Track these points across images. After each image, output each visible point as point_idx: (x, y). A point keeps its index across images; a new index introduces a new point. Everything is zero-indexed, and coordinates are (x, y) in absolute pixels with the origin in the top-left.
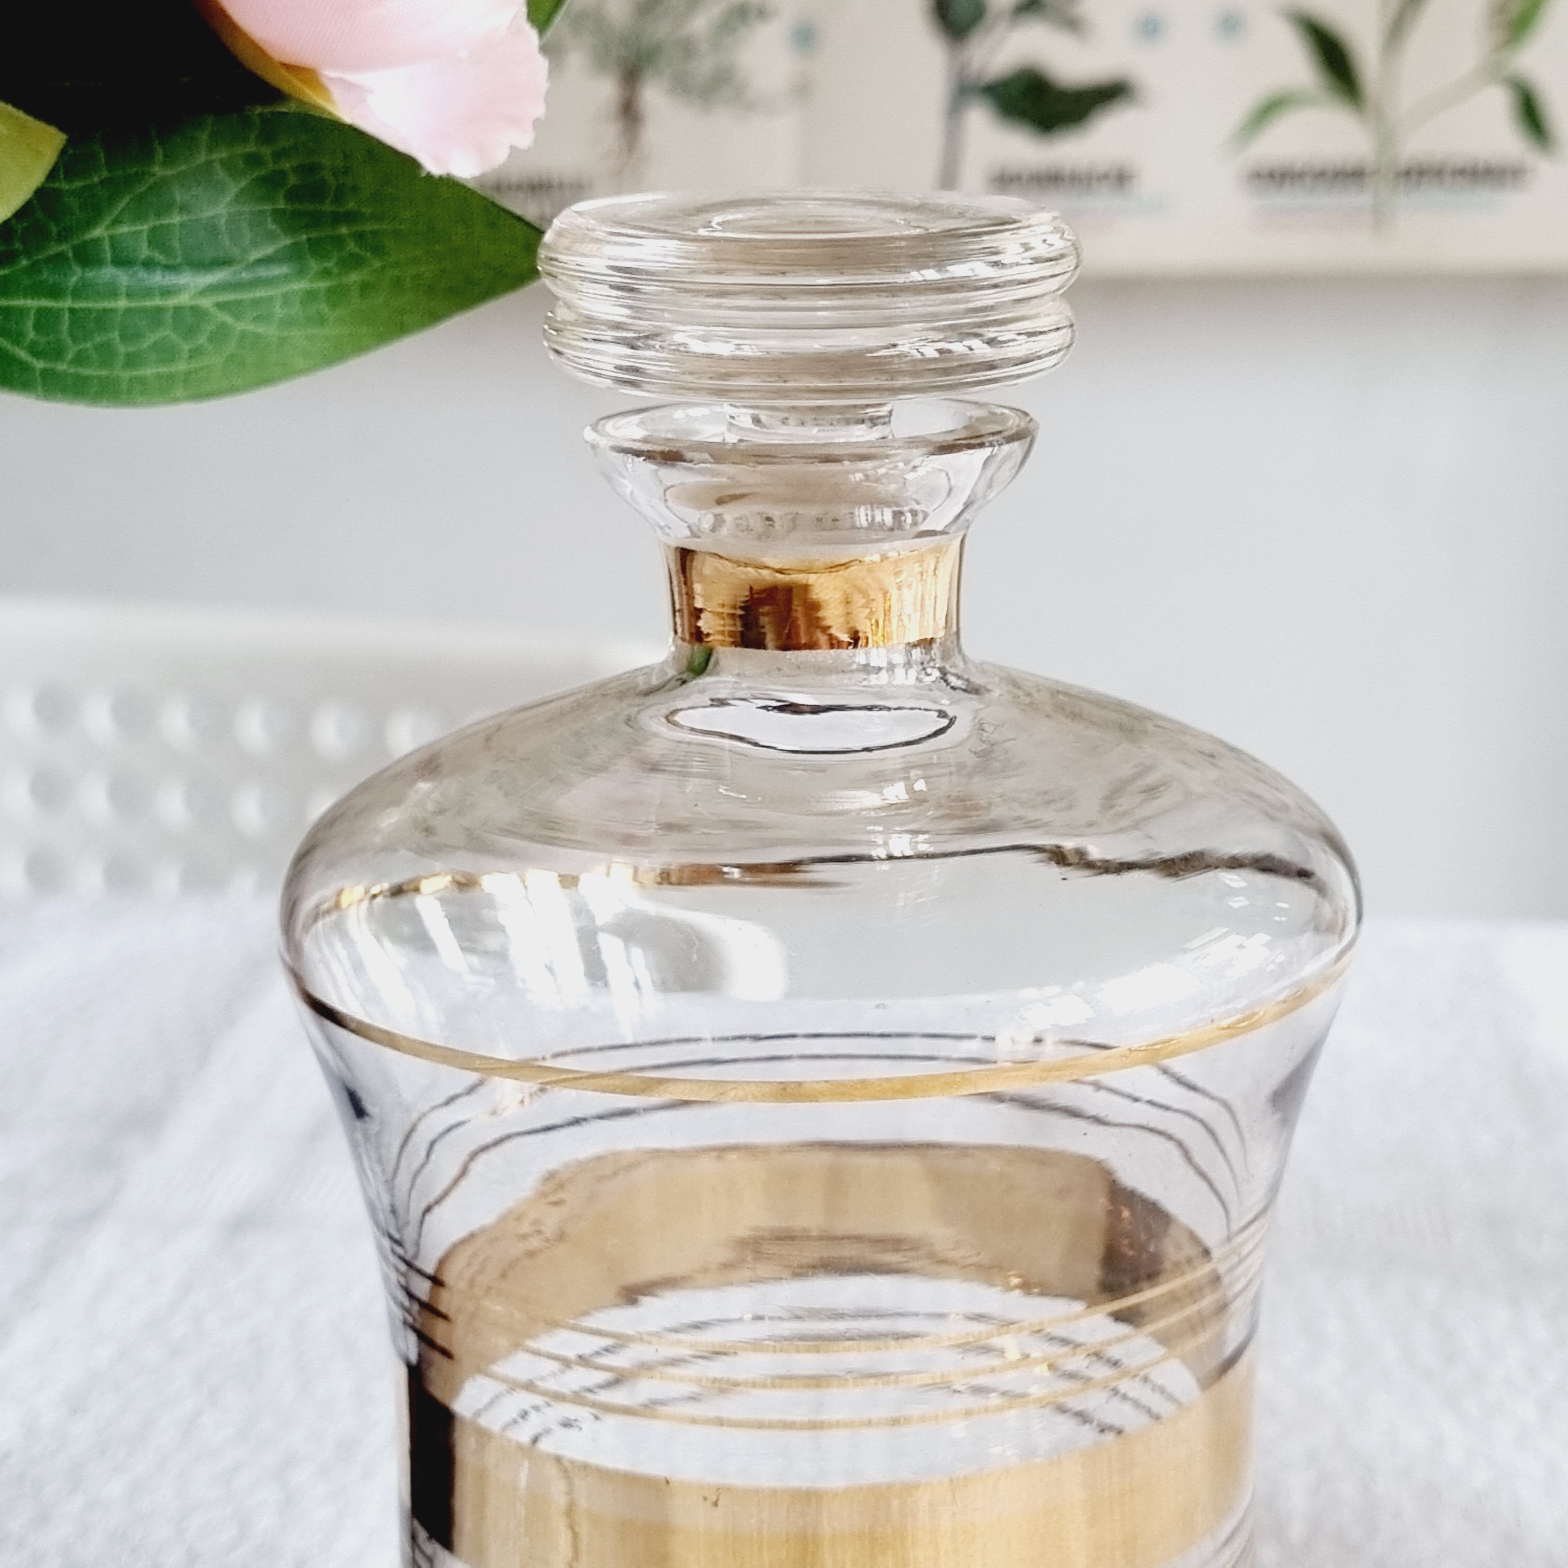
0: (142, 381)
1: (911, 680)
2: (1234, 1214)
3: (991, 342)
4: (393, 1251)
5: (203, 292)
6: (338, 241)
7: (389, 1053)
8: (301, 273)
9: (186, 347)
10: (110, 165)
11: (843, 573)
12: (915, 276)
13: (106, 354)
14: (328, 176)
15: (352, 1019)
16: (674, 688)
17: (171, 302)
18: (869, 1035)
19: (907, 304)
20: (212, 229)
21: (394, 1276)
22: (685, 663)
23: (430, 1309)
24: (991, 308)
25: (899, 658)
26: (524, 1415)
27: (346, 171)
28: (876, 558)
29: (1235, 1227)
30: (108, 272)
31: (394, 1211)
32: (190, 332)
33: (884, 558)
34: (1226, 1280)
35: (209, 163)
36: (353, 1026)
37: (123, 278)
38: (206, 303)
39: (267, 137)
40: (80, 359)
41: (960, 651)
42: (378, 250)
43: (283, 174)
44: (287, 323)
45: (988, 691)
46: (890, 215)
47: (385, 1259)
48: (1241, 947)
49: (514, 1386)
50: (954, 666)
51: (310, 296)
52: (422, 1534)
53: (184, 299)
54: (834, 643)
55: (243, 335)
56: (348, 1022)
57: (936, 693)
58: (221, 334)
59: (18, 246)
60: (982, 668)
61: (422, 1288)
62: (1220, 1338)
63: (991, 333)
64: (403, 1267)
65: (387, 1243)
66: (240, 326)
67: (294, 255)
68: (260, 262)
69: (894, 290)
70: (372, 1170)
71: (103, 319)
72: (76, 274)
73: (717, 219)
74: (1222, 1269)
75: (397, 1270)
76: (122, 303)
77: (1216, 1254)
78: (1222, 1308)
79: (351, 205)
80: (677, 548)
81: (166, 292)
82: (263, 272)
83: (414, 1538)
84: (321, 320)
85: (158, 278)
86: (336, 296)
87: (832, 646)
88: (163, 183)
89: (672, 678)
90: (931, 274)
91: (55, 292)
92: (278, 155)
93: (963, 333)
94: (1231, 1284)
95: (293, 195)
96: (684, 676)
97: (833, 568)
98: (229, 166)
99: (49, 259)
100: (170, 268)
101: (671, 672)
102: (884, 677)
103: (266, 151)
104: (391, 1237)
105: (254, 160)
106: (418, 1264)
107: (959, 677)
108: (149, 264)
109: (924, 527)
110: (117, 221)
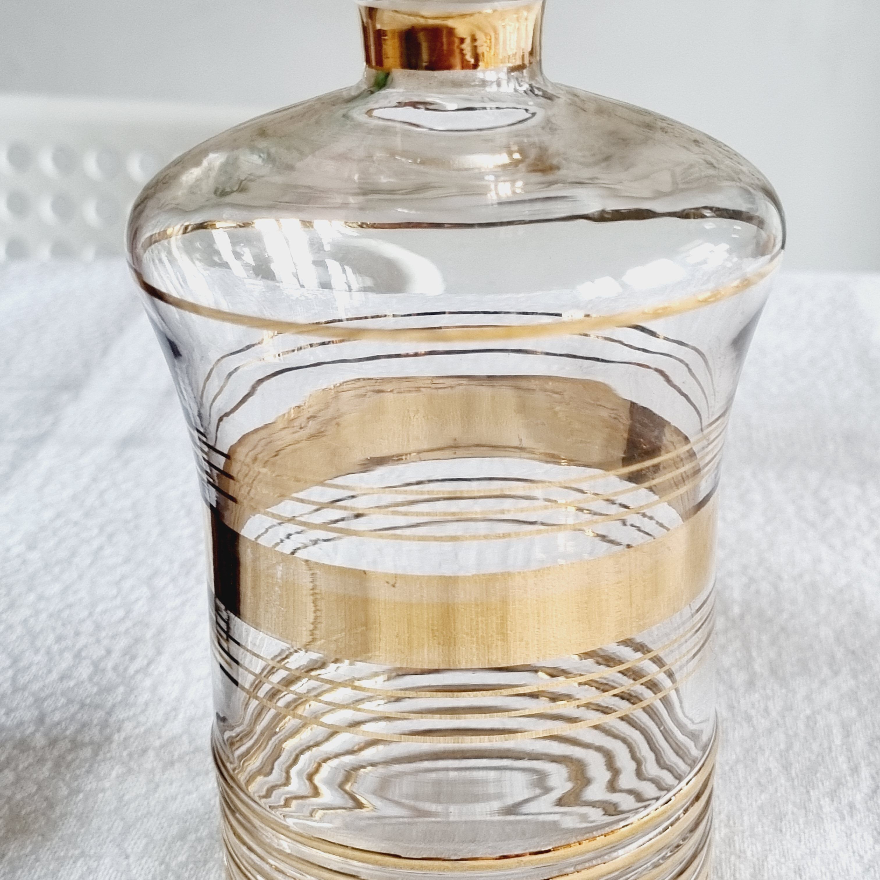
1: (511, 90)
2: (704, 416)
4: (200, 439)
7: (194, 316)
11: (468, 19)
15: (170, 296)
16: (367, 97)
21: (201, 454)
22: (373, 80)
23: (225, 474)
25: (503, 76)
26: (289, 536)
28: (489, 11)
29: (705, 423)
31: (200, 415)
33: (495, 11)
34: (698, 456)
36: (171, 300)
41: (541, 73)
45: (559, 98)
47: (195, 443)
48: (712, 251)
49: (283, 521)
50: (537, 82)
52: (222, 607)
54: (465, 65)
56: (167, 298)
57: (526, 98)
60: (555, 85)
61: (220, 461)
62: (696, 489)
64: (206, 449)
65: (196, 434)
70: (185, 389)
74: (695, 449)
75: (202, 451)
77: (692, 439)
78: (697, 472)
80: (366, 7)
83: (217, 609)
87: (463, 68)
89: (364, 90)
94: (703, 458)
96: (372, 89)
97: (463, 16)
101: (365, 87)
102: (493, 88)
104: (198, 431)
106: (218, 448)
107: (538, 89)
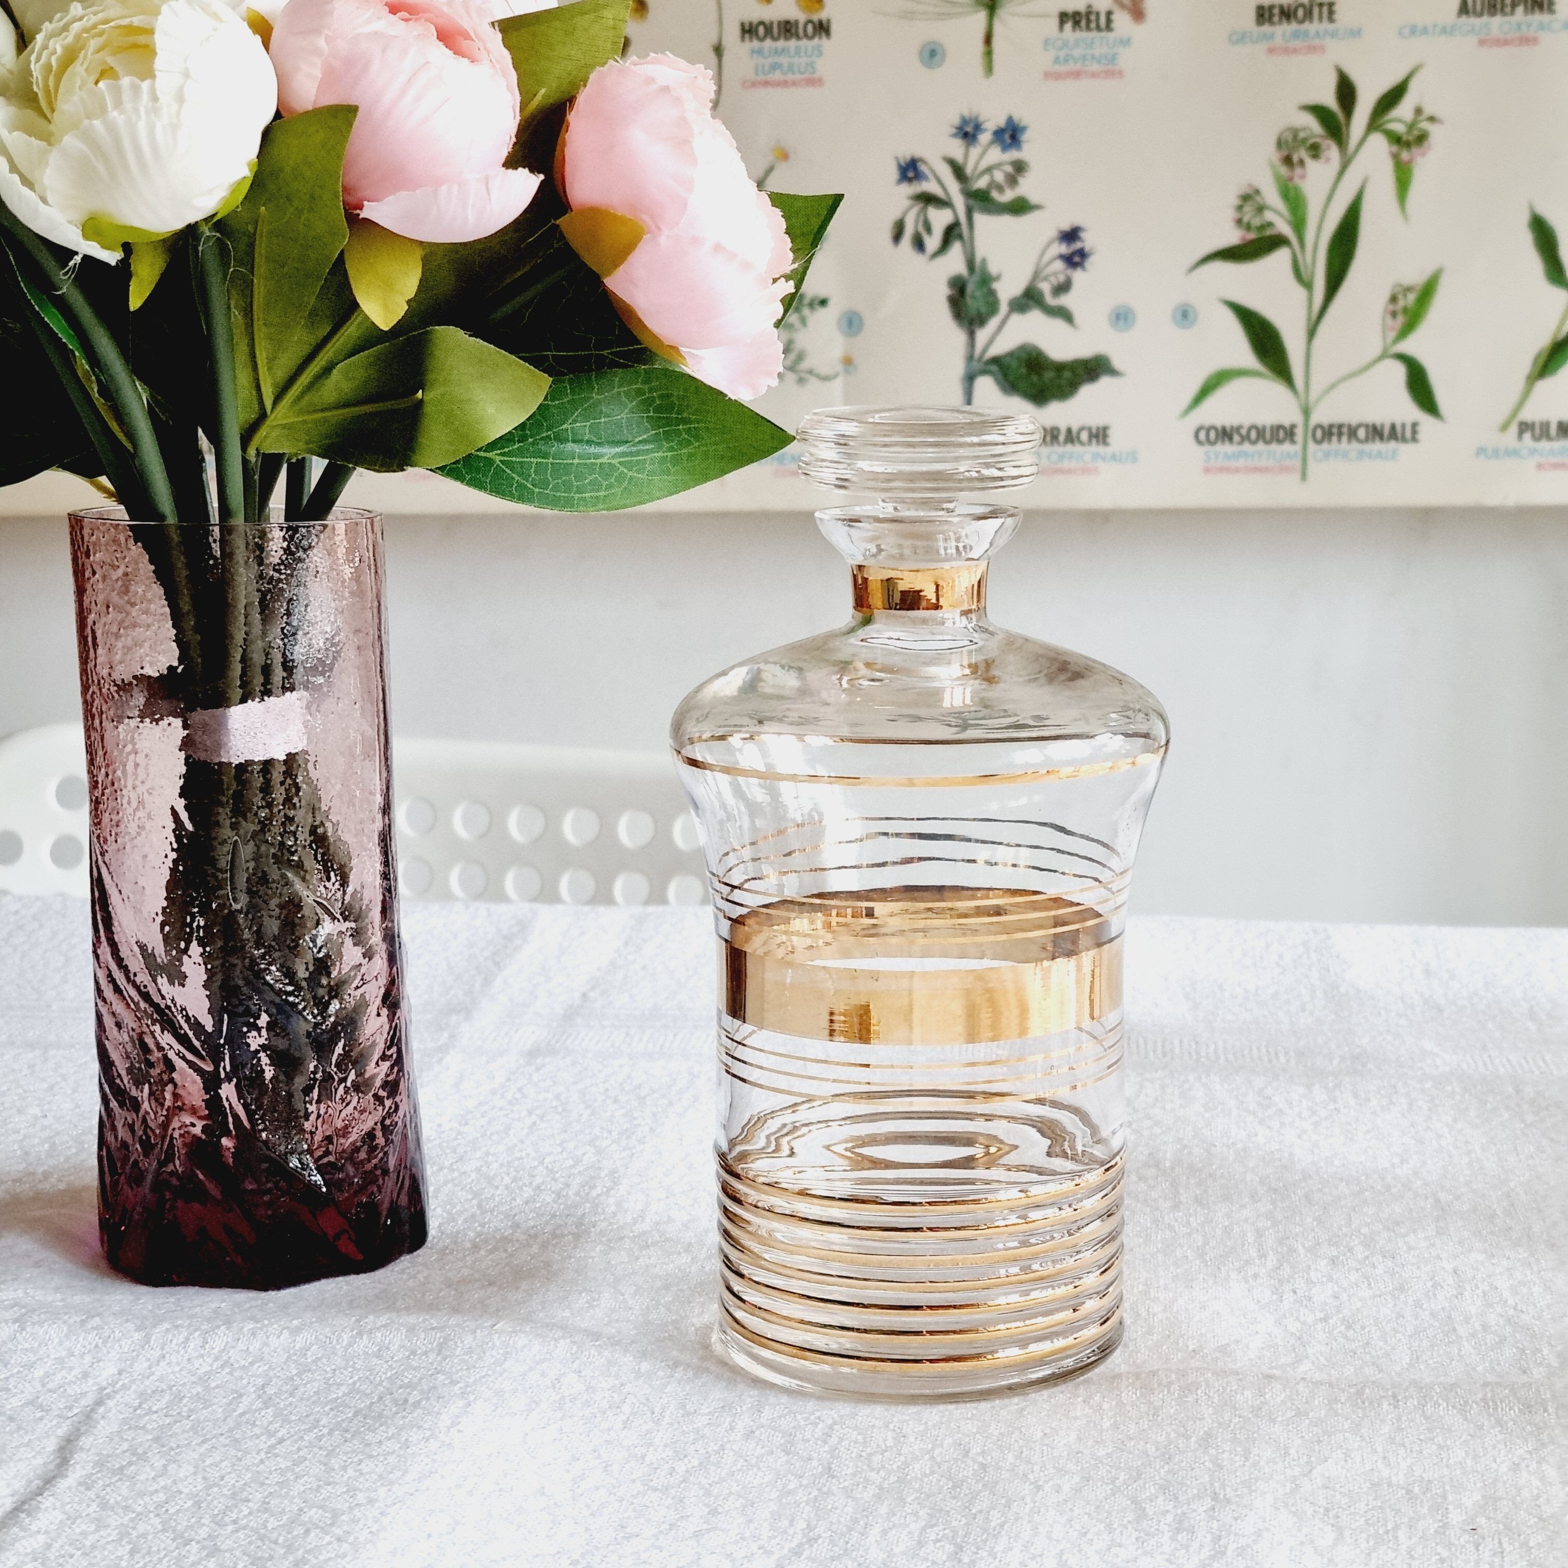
0: (584, 499)
1: (962, 627)
3: (1000, 469)
5: (613, 457)
6: (679, 434)
8: (659, 448)
9: (605, 483)
10: (573, 392)
12: (968, 440)
13: (568, 487)
14: (674, 399)
17: (598, 461)
18: (967, 820)
19: (962, 452)
20: (619, 425)
22: (858, 621)
24: (1001, 455)
25: (957, 616)
27: (684, 398)
28: (949, 569)
30: (570, 446)
32: (607, 476)
33: (953, 569)
35: (619, 393)
37: (577, 448)
38: (615, 462)
39: (647, 381)
40: (556, 488)
42: (697, 437)
43: (653, 399)
44: (652, 473)
46: (956, 415)
50: (982, 623)
51: (664, 459)
53: (604, 460)
54: (929, 608)
55: (631, 478)
57: (973, 633)
58: (621, 478)
59: (528, 432)
63: (1001, 465)
66: (630, 473)
67: (655, 439)
68: (640, 442)
69: (961, 445)
71: (567, 469)
72: (555, 447)
73: (877, 416)
76: (576, 461)
79: (685, 415)
80: (857, 565)
81: (597, 456)
82: (641, 447)
84: (668, 473)
85: (593, 450)
86: (676, 460)
87: (927, 609)
88: (599, 402)
90: (975, 440)
91: (545, 456)
92: (651, 390)
93: (988, 466)
95: (658, 410)
96: (858, 627)
98: (627, 394)
99: (542, 439)
100: (599, 444)
103: (646, 387)
105: (640, 392)
107: (983, 627)
108: (589, 442)
109: (970, 556)
110: (575, 421)
